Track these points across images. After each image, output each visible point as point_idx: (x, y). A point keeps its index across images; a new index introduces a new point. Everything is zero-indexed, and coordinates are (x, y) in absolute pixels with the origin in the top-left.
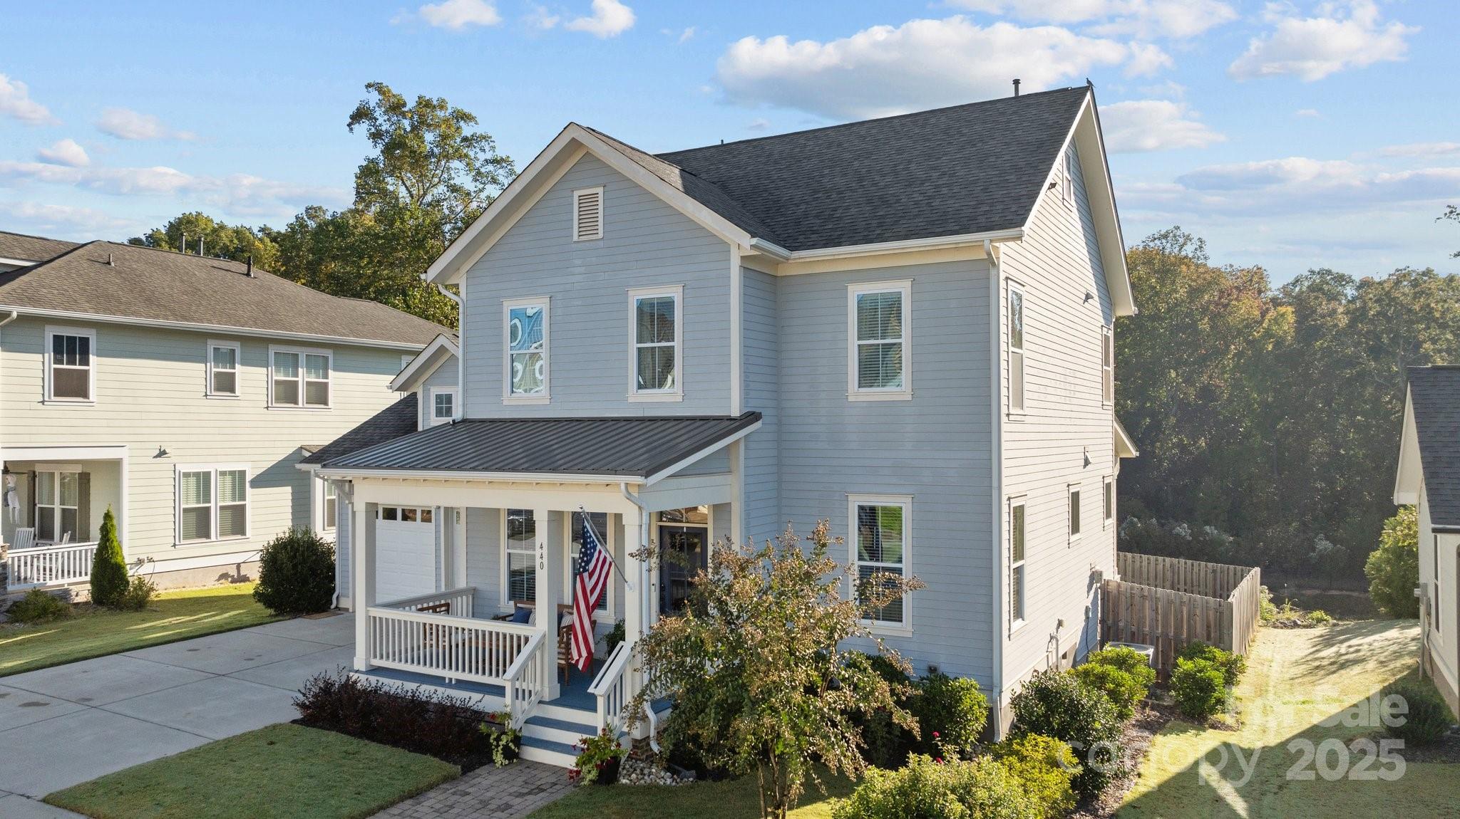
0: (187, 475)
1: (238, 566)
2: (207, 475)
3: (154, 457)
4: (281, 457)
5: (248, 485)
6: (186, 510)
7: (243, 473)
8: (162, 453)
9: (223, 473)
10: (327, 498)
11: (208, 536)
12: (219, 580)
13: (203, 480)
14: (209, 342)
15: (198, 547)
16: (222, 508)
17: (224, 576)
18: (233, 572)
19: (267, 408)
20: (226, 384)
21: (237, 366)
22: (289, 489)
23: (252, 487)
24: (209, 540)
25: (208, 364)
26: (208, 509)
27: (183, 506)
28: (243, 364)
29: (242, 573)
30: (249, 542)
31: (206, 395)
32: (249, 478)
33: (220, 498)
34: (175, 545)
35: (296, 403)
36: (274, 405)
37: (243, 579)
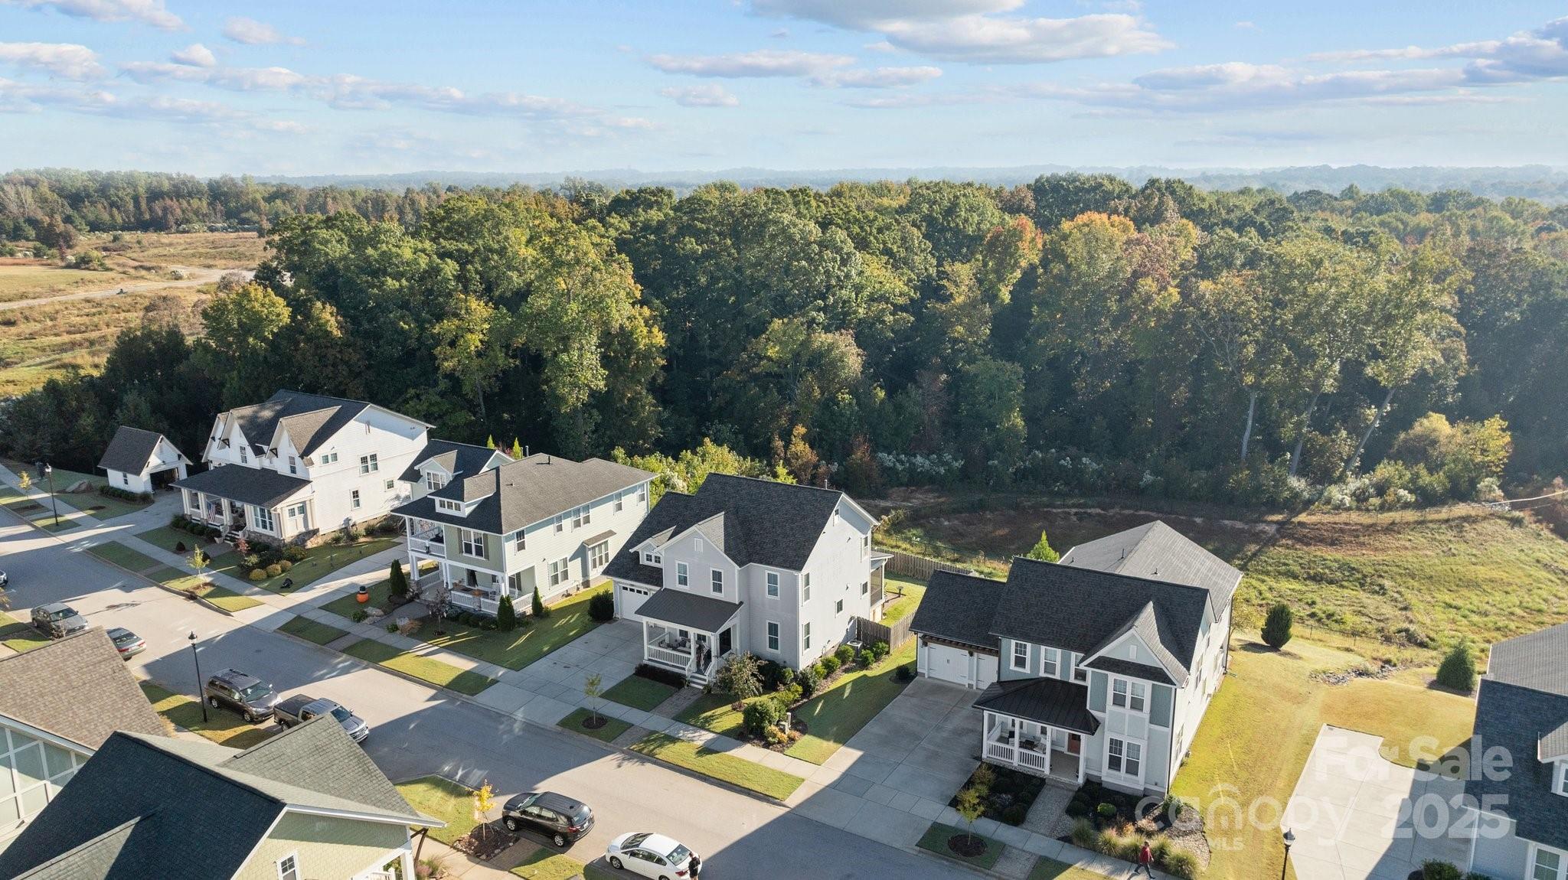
0: (551, 564)
1: (567, 592)
2: (556, 562)
4: (577, 548)
6: (552, 576)
7: (567, 558)
8: (544, 560)
9: (560, 560)
10: (592, 558)
11: (558, 583)
13: (555, 565)
15: (556, 588)
16: (561, 572)
17: (563, 598)
18: (566, 595)
19: (572, 531)
20: (559, 529)
21: (562, 521)
22: (580, 559)
23: (570, 561)
24: (558, 585)
25: (554, 524)
26: (558, 574)
28: (564, 520)
30: (570, 582)
31: (554, 535)
34: (550, 590)
35: (580, 526)
36: (574, 529)
37: (569, 595)
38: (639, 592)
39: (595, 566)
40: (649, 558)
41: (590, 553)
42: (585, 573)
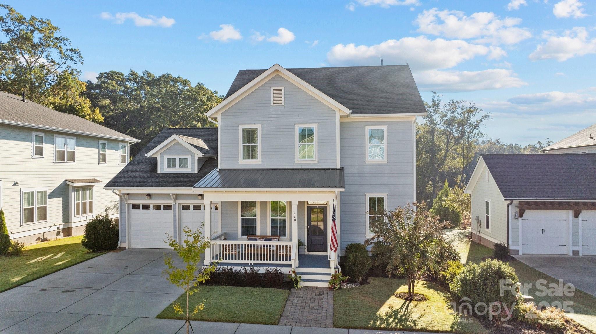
0: (25, 193)
1: (44, 234)
2: (32, 193)
3: (13, 185)
4: (59, 185)
5: (47, 197)
6: (25, 209)
7: (45, 192)
8: (16, 184)
9: (38, 192)
10: (76, 202)
11: (32, 221)
12: (36, 241)
13: (31, 195)
14: (33, 132)
15: (29, 226)
16: (38, 208)
17: (38, 239)
18: (42, 237)
19: (54, 162)
20: (39, 152)
21: (43, 144)
22: (61, 199)
23: (49, 198)
24: (33, 223)
25: (33, 143)
26: (33, 208)
27: (24, 208)
28: (45, 143)
29: (45, 237)
30: (47, 223)
31: (32, 157)
32: (48, 194)
33: (37, 204)
34: (20, 226)
35: (64, 160)
36: (57, 161)
37: (45, 240)
38: (158, 207)
39: (78, 213)
40: (171, 163)
41: (73, 195)
42: (66, 218)
